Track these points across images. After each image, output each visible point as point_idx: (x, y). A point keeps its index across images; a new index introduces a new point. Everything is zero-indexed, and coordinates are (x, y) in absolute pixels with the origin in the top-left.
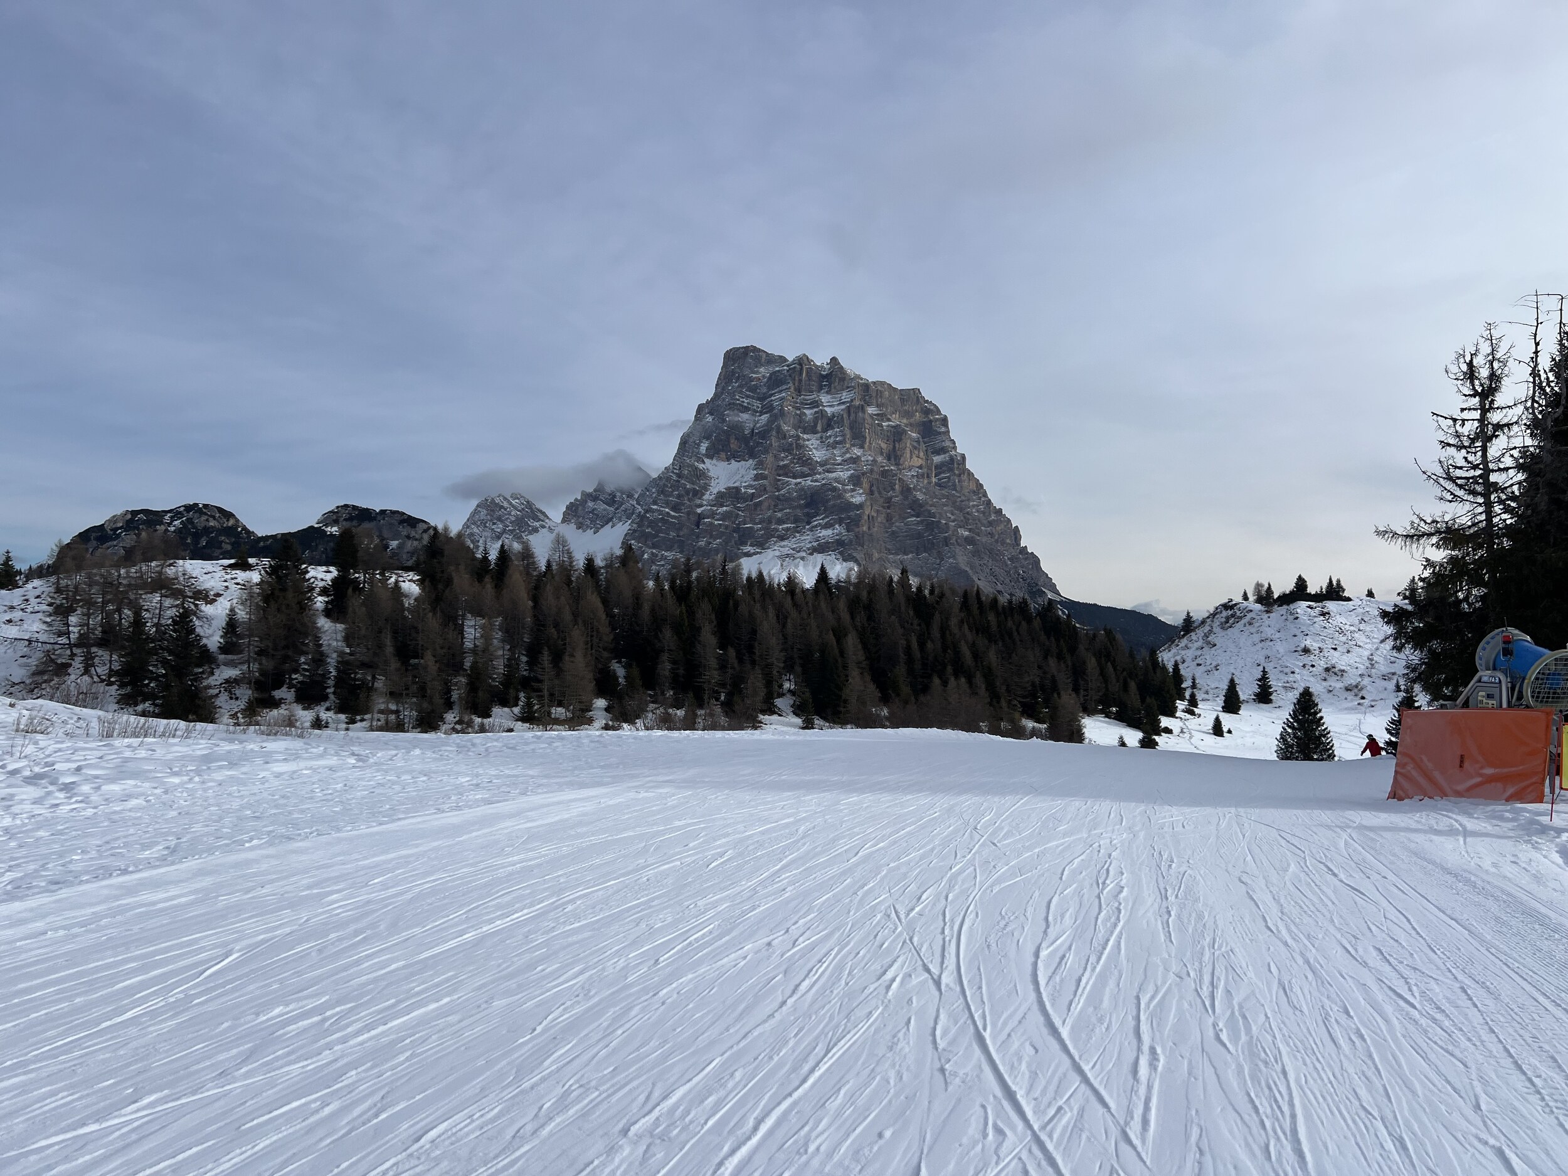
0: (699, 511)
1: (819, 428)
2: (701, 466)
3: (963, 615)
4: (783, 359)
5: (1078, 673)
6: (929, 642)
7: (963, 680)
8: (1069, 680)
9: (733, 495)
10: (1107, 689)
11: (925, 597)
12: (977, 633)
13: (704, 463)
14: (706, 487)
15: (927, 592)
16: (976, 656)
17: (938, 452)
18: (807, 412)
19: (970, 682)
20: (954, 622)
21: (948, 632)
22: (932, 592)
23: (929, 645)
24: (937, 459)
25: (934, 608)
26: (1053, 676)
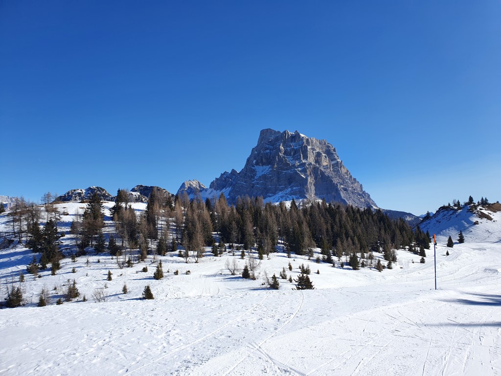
0: (253, 182)
1: (292, 154)
2: (253, 168)
4: (279, 132)
9: (264, 177)
11: (332, 209)
12: (353, 221)
13: (254, 167)
14: (255, 175)
17: (332, 160)
18: (288, 149)
21: (342, 222)
24: (333, 162)
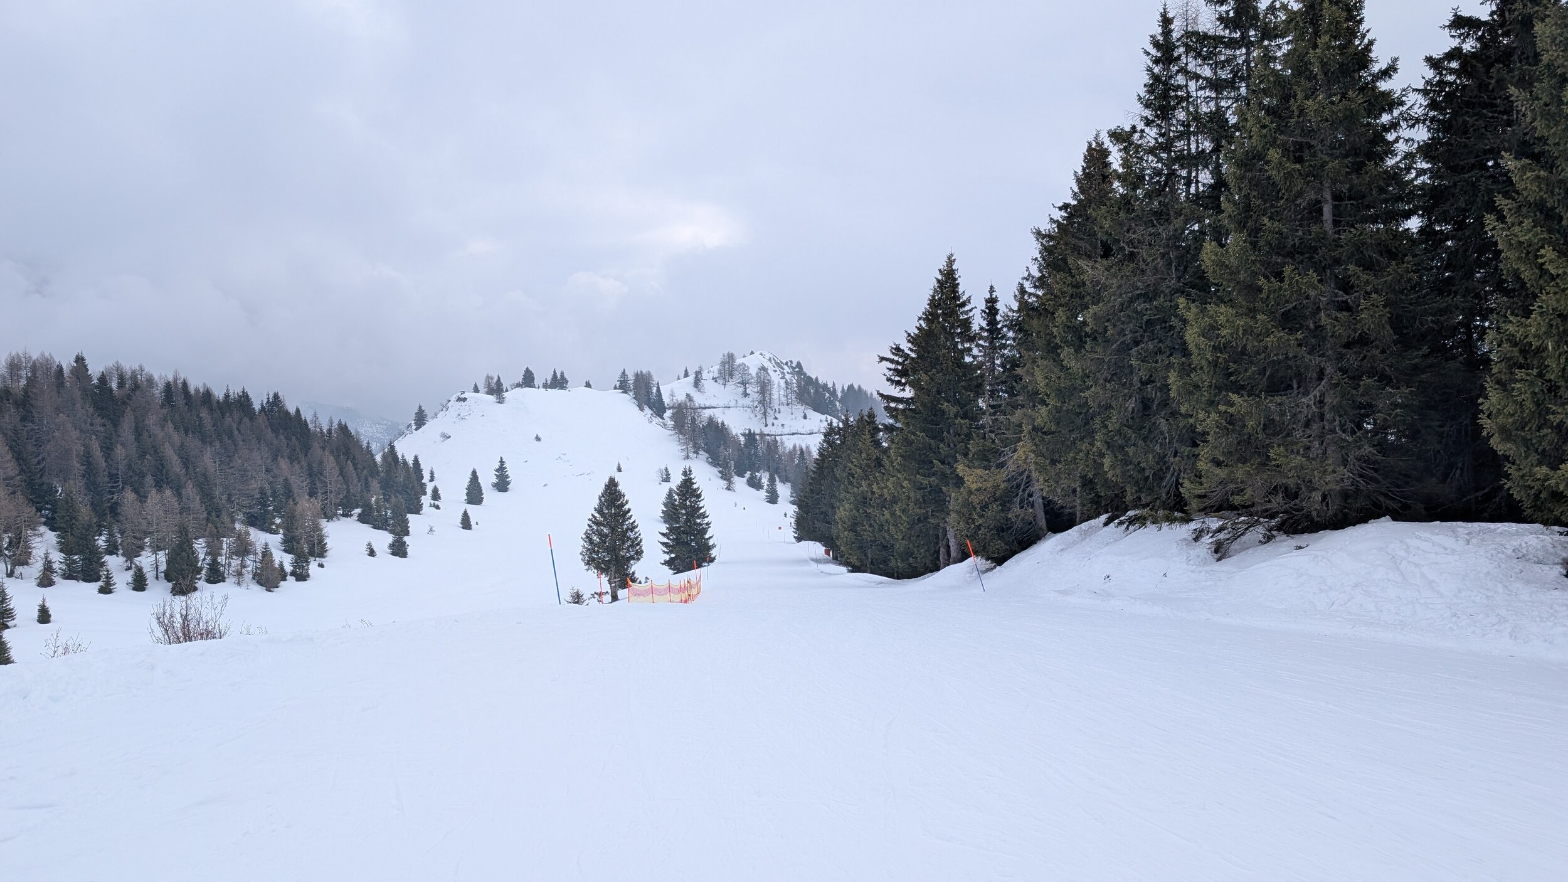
3: (165, 411)
5: (314, 475)
6: (119, 447)
7: (168, 492)
8: (305, 484)
10: (348, 491)
11: (111, 390)
12: (186, 433)
15: (114, 385)
16: (186, 462)
19: (178, 494)
20: (152, 420)
21: (145, 434)
22: (121, 384)
23: (119, 451)
25: (124, 403)
26: (286, 480)
